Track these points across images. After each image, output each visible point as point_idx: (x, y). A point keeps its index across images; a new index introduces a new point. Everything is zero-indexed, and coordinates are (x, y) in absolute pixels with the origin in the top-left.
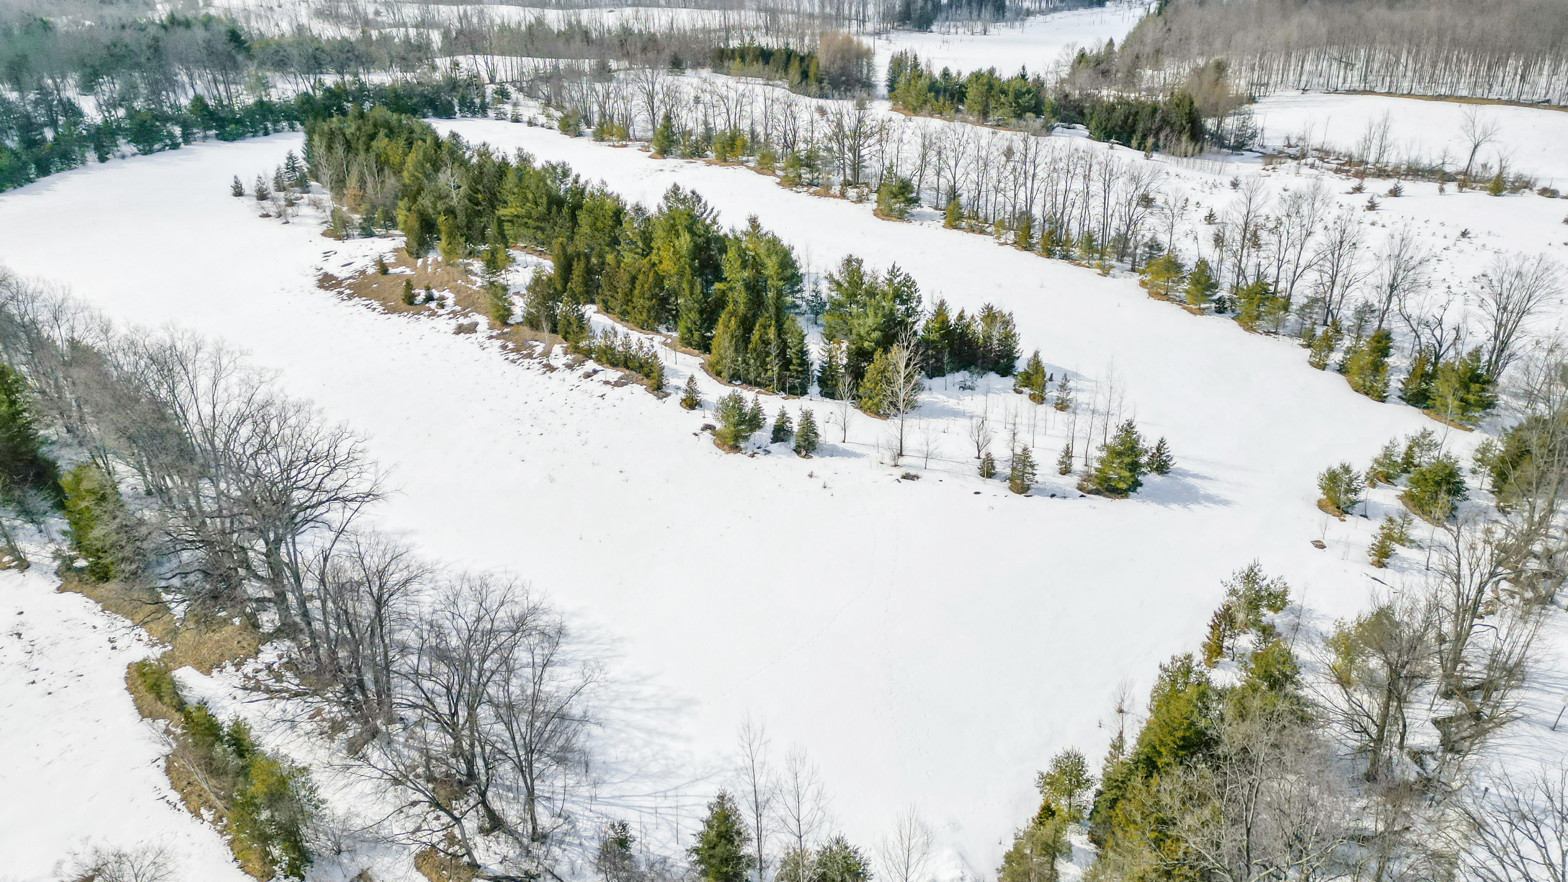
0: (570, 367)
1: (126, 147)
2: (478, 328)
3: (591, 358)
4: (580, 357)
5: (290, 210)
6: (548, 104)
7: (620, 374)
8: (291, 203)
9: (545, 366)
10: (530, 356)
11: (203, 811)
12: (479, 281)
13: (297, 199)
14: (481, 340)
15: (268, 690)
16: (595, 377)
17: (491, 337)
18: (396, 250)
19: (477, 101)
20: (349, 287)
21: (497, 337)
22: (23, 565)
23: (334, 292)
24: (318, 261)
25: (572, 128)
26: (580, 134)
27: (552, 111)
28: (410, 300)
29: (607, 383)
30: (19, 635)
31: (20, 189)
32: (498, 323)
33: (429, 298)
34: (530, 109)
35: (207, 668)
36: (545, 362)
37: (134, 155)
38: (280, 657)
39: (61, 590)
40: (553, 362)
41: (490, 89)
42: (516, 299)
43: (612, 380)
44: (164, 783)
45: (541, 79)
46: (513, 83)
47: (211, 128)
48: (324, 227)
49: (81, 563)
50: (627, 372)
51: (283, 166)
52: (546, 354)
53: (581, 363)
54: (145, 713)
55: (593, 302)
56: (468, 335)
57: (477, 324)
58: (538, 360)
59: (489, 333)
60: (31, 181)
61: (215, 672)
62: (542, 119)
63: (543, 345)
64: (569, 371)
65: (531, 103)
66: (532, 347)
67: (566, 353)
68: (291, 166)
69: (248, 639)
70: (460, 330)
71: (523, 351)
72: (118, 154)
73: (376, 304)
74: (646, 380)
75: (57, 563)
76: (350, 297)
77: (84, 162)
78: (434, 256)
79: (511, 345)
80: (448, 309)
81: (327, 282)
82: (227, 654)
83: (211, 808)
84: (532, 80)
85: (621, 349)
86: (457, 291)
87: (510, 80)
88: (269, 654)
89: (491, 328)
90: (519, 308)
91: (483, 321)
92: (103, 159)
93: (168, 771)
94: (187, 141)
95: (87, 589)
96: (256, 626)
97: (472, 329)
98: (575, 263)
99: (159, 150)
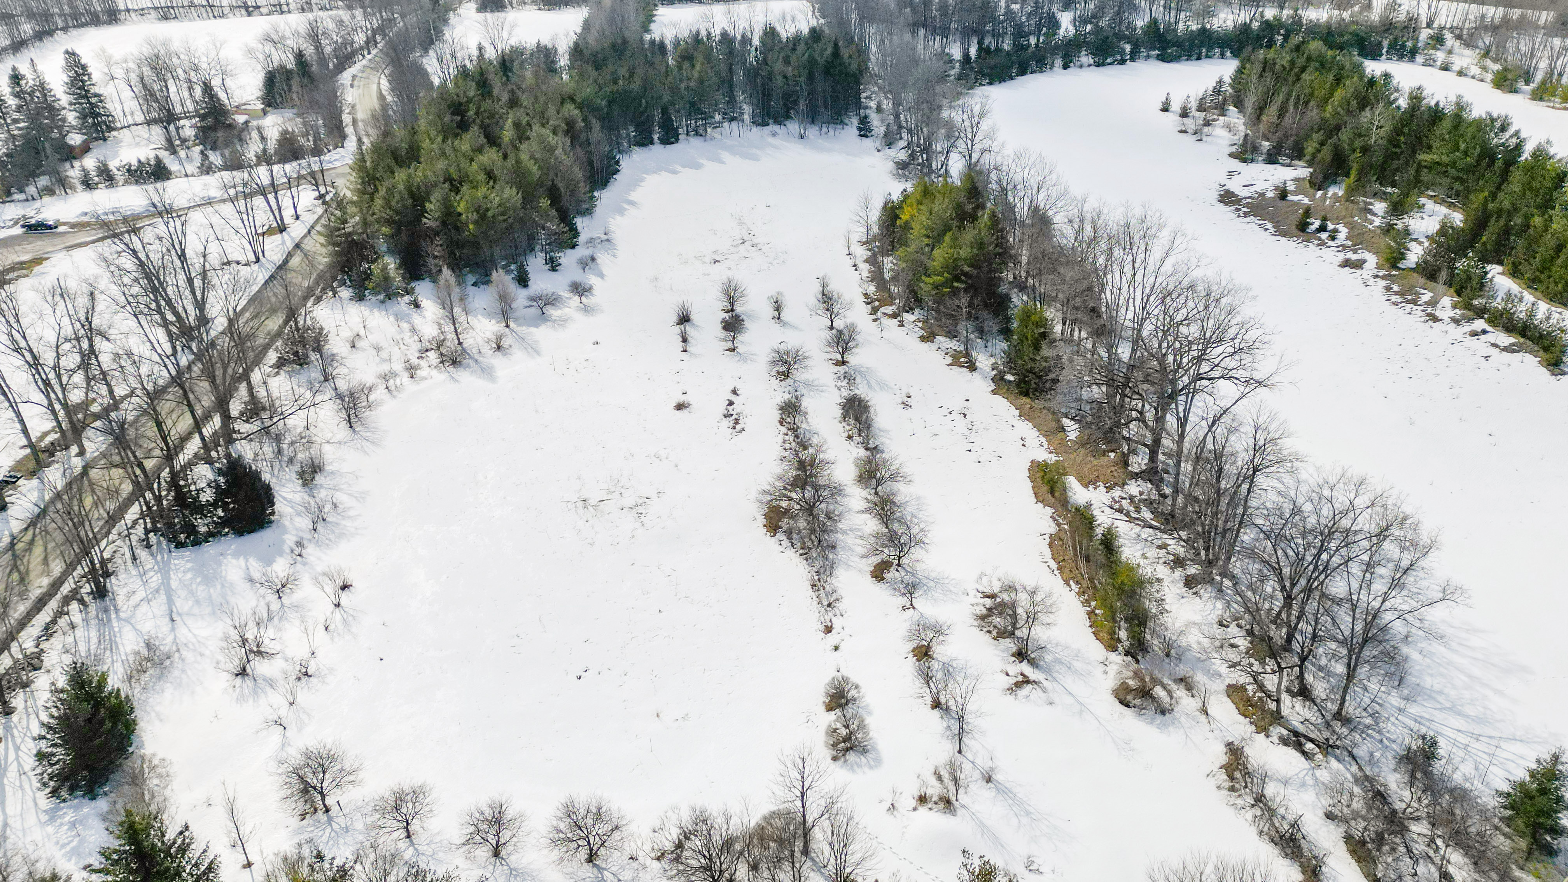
0: (1456, 321)
1: (1086, 59)
2: (1366, 265)
3: (1482, 318)
4: (1470, 314)
5: (1206, 129)
6: (1486, 54)
7: (1512, 340)
8: (1207, 123)
9: (1429, 315)
10: (1414, 302)
11: (1071, 582)
12: (1377, 222)
13: (1214, 120)
14: (1365, 276)
15: (1128, 515)
16: (1483, 337)
17: (1377, 277)
18: (1297, 180)
19: (1409, 44)
20: (1247, 205)
21: (1383, 278)
22: (972, 367)
23: (1232, 208)
24: (1223, 178)
25: (1508, 83)
26: (1515, 91)
27: (1488, 63)
28: (1303, 227)
29: (1494, 345)
30: (965, 415)
31: (1003, 84)
32: (1387, 265)
33: (1322, 228)
34: (1465, 58)
35: (1088, 482)
36: (1429, 310)
37: (1089, 65)
38: (1141, 493)
39: (994, 392)
40: (1438, 314)
41: (1424, 34)
42: (1413, 245)
43: (1501, 344)
44: (1048, 553)
45: (1486, 28)
46: (1452, 29)
47: (1154, 49)
48: (1233, 149)
49: (1010, 377)
50: (1522, 340)
51: (1211, 89)
52: (1433, 303)
53: (1470, 320)
54: (1039, 499)
55: (1500, 263)
56: (1353, 270)
57: (1365, 261)
58: (1422, 308)
59: (1375, 272)
60: (1011, 78)
61: (1091, 488)
62: (1475, 70)
63: (1431, 294)
64: (1454, 325)
65: (1468, 52)
66: (1418, 294)
67: (1454, 307)
68: (1217, 91)
69: (1119, 472)
70: (1346, 263)
71: (1408, 295)
72: (1078, 63)
73: (1269, 225)
74: (1541, 353)
75: (995, 372)
76: (1246, 215)
77: (1052, 67)
78: (1337, 190)
79: (1396, 288)
80: (1339, 242)
81: (1227, 198)
82: (1101, 477)
83: (1077, 583)
84: (1476, 28)
85: (1522, 315)
86: (1351, 227)
87: (1448, 26)
88: (1134, 488)
89: (1379, 267)
90: (1415, 254)
91: (1371, 260)
92: (1066, 67)
93: (1051, 545)
94: (1132, 60)
95: (1012, 397)
96: (1126, 464)
97: (1358, 265)
98: (1493, 220)
99: (1110, 64)
